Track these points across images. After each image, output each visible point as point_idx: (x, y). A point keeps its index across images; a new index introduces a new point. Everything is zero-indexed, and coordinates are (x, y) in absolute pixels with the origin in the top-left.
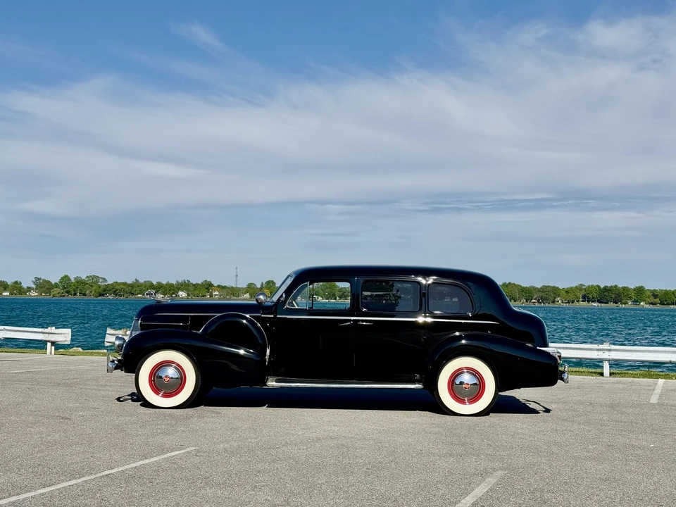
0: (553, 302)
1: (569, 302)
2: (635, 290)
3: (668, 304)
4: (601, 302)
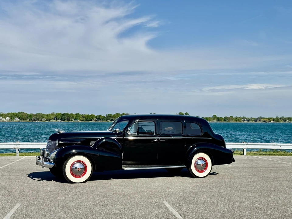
0: (41, 120)
1: (48, 120)
2: (75, 114)
3: (88, 120)
4: (62, 120)
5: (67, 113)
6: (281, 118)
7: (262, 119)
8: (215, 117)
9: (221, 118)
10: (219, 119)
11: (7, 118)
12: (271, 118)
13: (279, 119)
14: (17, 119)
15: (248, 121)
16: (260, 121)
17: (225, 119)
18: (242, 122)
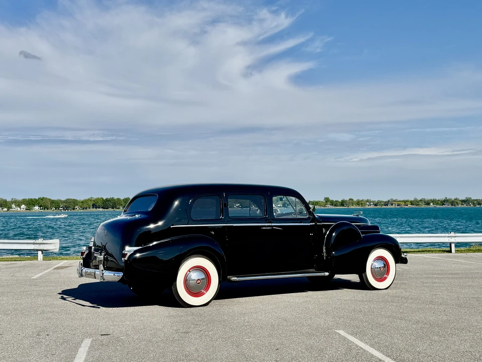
0: (74, 209)
1: (83, 209)
2: (123, 200)
4: (104, 208)
5: (112, 197)
6: (421, 201)
7: (394, 203)
8: (327, 200)
9: (336, 201)
10: (334, 203)
11: (22, 207)
12: (407, 201)
13: (418, 202)
14: (37, 208)
15: (376, 205)
16: (392, 205)
17: (343, 203)
18: (367, 207)
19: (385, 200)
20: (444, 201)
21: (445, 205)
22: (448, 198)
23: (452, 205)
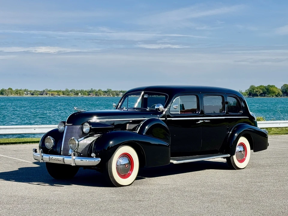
6: (71, 91)
7: (48, 92)
12: (60, 91)
13: (69, 92)
15: (32, 94)
16: (47, 94)
17: (2, 92)
18: (25, 96)
19: (41, 90)
20: (90, 92)
21: (90, 95)
22: (93, 90)
23: (96, 95)
